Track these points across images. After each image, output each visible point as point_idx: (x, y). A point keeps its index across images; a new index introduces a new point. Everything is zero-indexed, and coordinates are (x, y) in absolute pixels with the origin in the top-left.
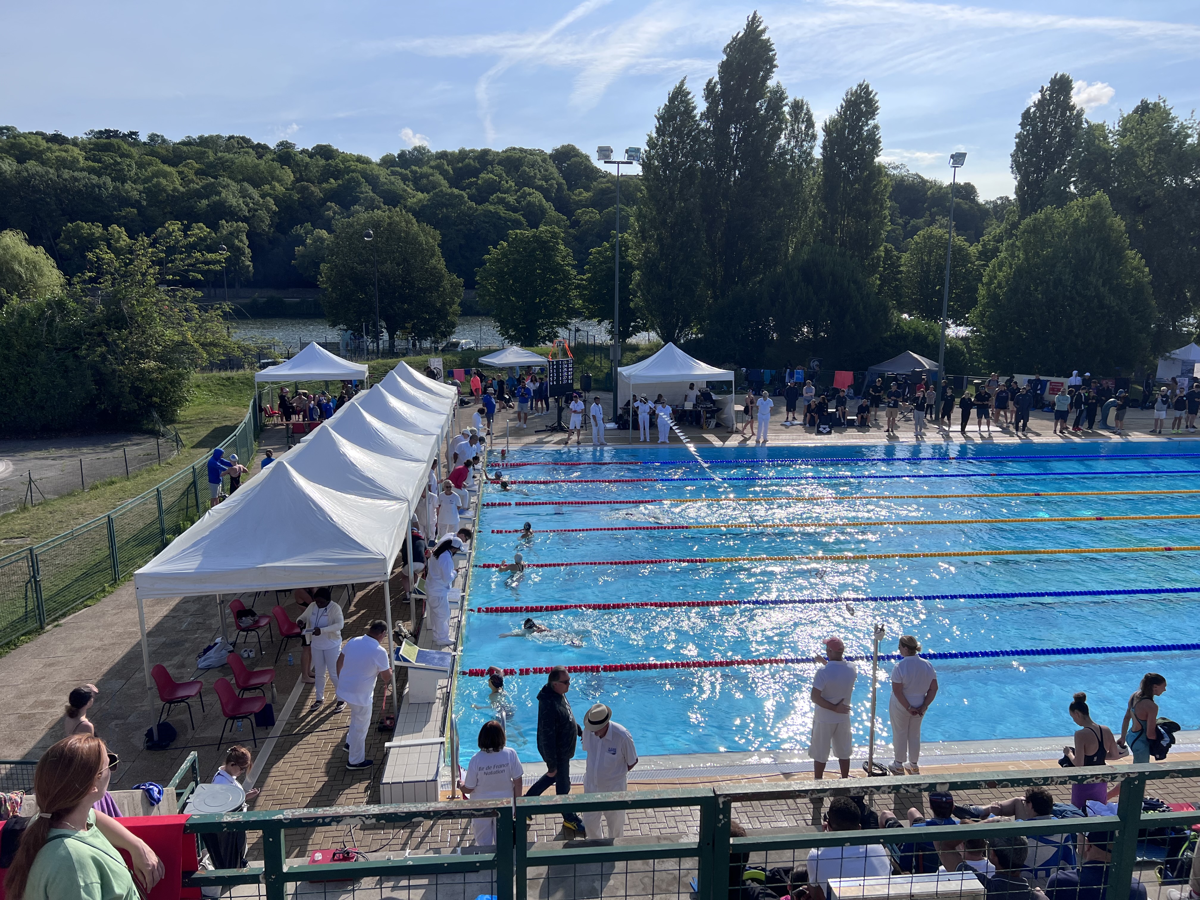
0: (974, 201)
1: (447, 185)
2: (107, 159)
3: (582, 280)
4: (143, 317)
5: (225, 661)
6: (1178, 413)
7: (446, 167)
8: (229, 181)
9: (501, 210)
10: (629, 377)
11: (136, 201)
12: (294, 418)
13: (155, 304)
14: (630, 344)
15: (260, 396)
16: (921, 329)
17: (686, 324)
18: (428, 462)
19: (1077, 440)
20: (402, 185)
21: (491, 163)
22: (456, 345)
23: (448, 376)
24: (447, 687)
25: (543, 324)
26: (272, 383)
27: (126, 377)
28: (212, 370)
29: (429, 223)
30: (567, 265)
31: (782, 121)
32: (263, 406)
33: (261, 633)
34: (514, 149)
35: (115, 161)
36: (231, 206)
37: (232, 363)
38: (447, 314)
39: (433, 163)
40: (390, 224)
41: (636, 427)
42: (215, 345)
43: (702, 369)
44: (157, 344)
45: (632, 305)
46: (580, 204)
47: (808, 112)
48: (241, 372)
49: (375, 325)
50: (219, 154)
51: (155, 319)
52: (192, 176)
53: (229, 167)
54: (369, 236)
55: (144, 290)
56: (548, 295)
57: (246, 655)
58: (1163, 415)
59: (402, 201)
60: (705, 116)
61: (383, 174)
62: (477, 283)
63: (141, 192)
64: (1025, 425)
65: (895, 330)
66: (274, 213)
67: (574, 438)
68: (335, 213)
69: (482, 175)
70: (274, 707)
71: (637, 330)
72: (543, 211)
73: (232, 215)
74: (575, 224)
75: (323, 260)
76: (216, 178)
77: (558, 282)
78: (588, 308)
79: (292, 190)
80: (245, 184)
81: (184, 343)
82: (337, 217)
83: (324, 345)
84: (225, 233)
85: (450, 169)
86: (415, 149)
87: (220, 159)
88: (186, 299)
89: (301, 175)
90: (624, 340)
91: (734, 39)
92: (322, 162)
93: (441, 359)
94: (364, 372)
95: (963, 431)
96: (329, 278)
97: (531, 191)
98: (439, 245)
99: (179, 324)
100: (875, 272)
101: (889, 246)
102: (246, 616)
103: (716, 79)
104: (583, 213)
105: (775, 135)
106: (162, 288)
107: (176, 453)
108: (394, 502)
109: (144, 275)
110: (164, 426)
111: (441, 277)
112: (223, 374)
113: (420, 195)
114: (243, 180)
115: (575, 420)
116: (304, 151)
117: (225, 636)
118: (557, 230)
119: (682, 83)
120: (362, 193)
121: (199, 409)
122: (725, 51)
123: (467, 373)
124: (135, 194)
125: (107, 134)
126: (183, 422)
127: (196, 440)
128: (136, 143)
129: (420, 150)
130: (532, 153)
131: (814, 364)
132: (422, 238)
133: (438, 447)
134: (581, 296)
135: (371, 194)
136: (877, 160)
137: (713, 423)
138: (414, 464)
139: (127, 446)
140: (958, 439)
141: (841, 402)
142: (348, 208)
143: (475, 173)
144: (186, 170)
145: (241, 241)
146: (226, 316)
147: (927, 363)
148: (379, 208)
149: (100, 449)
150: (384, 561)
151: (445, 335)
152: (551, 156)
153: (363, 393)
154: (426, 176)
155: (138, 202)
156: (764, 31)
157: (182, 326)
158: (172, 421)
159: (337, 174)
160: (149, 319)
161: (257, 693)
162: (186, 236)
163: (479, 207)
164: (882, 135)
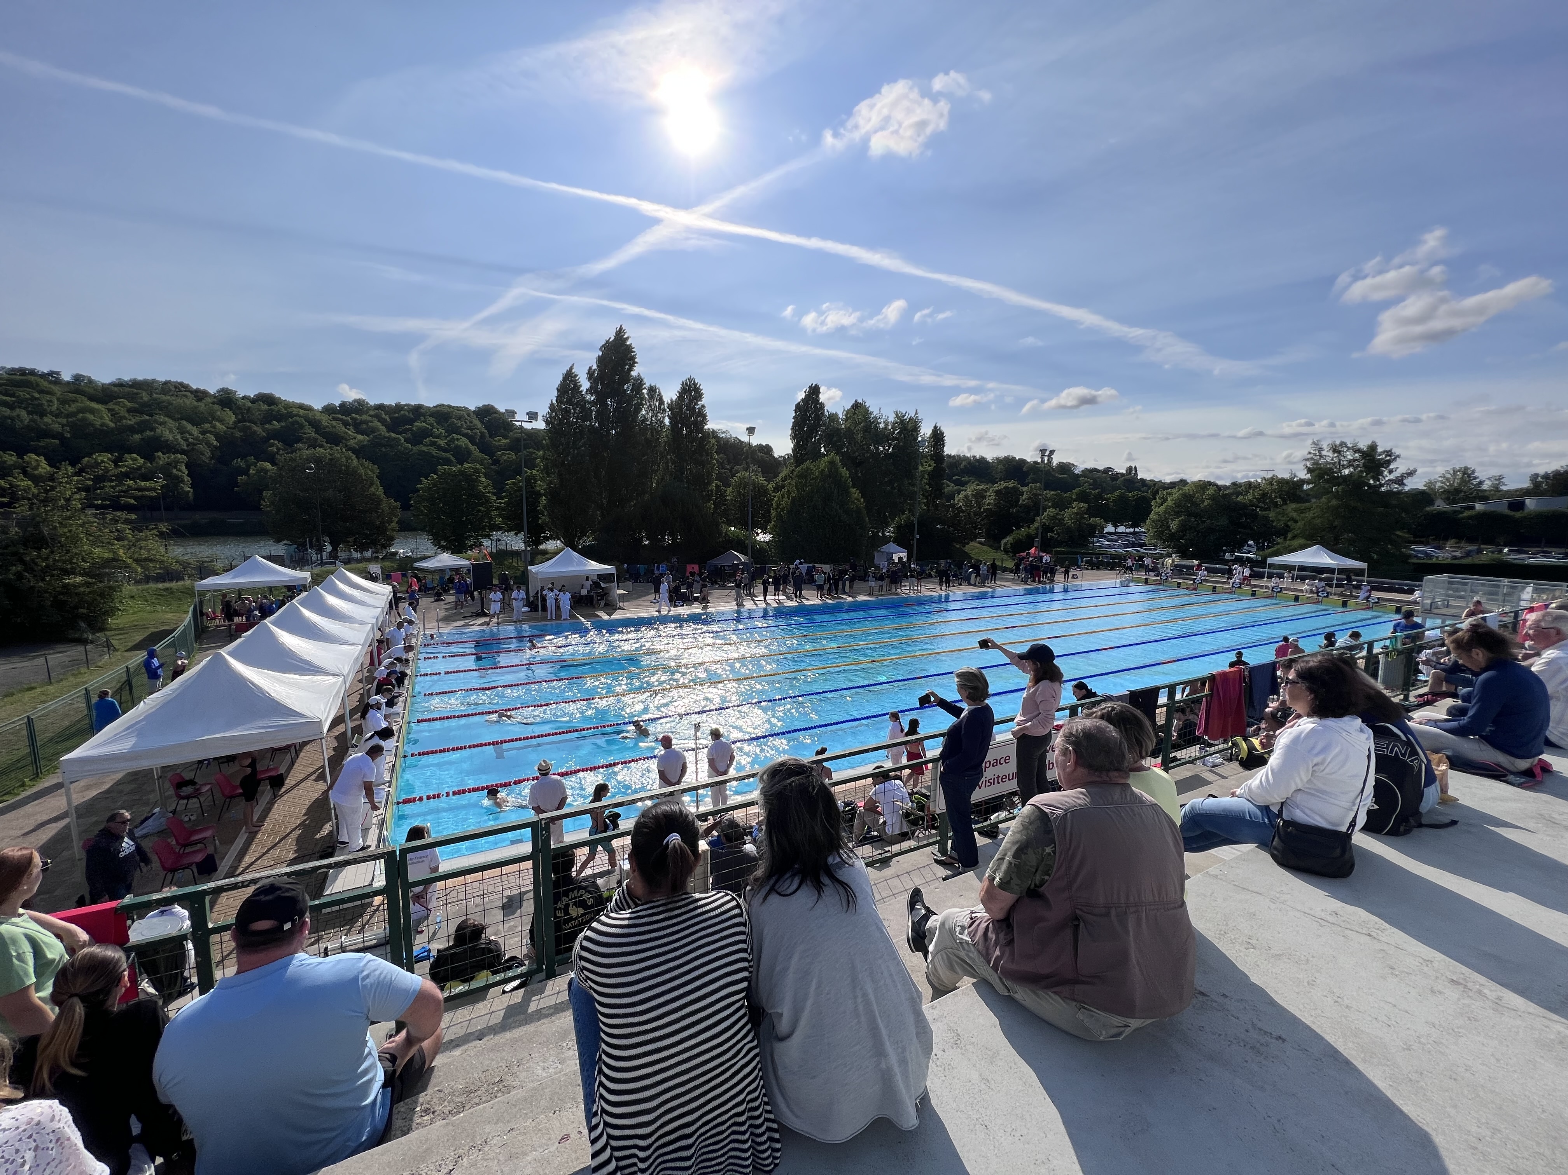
0: (772, 456)
1: (385, 430)
2: (22, 393)
3: (501, 503)
4: (67, 537)
5: (165, 827)
6: (881, 583)
7: (384, 416)
8: (166, 419)
9: (434, 451)
10: (537, 573)
11: (58, 433)
12: (237, 620)
13: (81, 526)
14: (542, 550)
15: (201, 603)
16: (741, 536)
17: (584, 534)
18: (362, 646)
19: (829, 601)
20: (344, 429)
21: (424, 415)
22: (395, 553)
23: (387, 578)
25: (470, 536)
26: (214, 591)
27: (46, 592)
28: (148, 582)
29: (368, 459)
30: (489, 492)
31: (642, 399)
32: (204, 611)
33: (202, 799)
34: (443, 405)
35: (32, 396)
36: (167, 440)
37: (169, 575)
38: (386, 530)
39: (372, 413)
40: (330, 460)
41: (544, 608)
42: (151, 561)
43: (593, 566)
44: (84, 561)
45: (540, 521)
46: (500, 448)
47: (659, 394)
48: (180, 583)
49: (318, 540)
50: (155, 396)
51: (81, 539)
52: (123, 412)
53: (167, 407)
54: (311, 468)
55: (68, 514)
56: (473, 514)
57: (186, 819)
58: (873, 584)
59: (344, 441)
60: (590, 391)
61: (325, 420)
62: (411, 506)
63: (63, 425)
64: (801, 593)
65: (725, 537)
66: (216, 447)
67: (495, 620)
68: (278, 449)
69: (416, 424)
70: (216, 857)
71: (547, 539)
72: (469, 453)
73: (168, 448)
74: (496, 462)
75: (266, 487)
76: (152, 416)
77: (481, 505)
78: (506, 524)
79: (234, 428)
80: (184, 423)
81: (114, 560)
82: (281, 452)
83: (269, 558)
84: (161, 463)
85: (387, 417)
86: (355, 401)
87: (155, 399)
88: (117, 521)
89: (243, 416)
90: (537, 547)
91: (607, 342)
92: (265, 407)
93: (379, 566)
94: (306, 579)
95: (765, 600)
96: (272, 503)
97: (459, 437)
98: (377, 477)
99: (109, 543)
100: (710, 500)
101: (719, 483)
102: (185, 786)
103: (595, 367)
104: (503, 454)
105: (638, 409)
106: (89, 512)
107: (107, 657)
108: (331, 677)
109: (68, 500)
110: (93, 634)
111: (379, 502)
112: (161, 585)
113: (360, 437)
114: (182, 419)
115: (495, 607)
116: (244, 398)
117: (164, 806)
118: (478, 466)
119: (571, 368)
120: (305, 433)
121: (134, 617)
122: (601, 349)
123: (404, 575)
124: (57, 427)
125: (22, 371)
126: (115, 630)
127: (130, 644)
128: (58, 382)
129: (360, 403)
130: (458, 409)
131: (674, 560)
132: (362, 471)
133: (373, 634)
134: (500, 515)
135: (313, 434)
136: (706, 427)
137: (603, 603)
138: (350, 648)
139: (49, 654)
140: (762, 605)
141: (690, 586)
142: (291, 446)
143: (411, 422)
144: (117, 408)
145: (180, 470)
146: (162, 535)
147: (743, 558)
148: (321, 446)
149: (15, 659)
150: (320, 723)
151: (384, 546)
152: (474, 412)
153: (304, 594)
154: (366, 422)
155: (62, 434)
156: (627, 338)
157: (113, 545)
158: (102, 629)
159: (280, 418)
160: (75, 540)
161: (199, 846)
162: (116, 466)
163: (414, 448)
164: (708, 411)
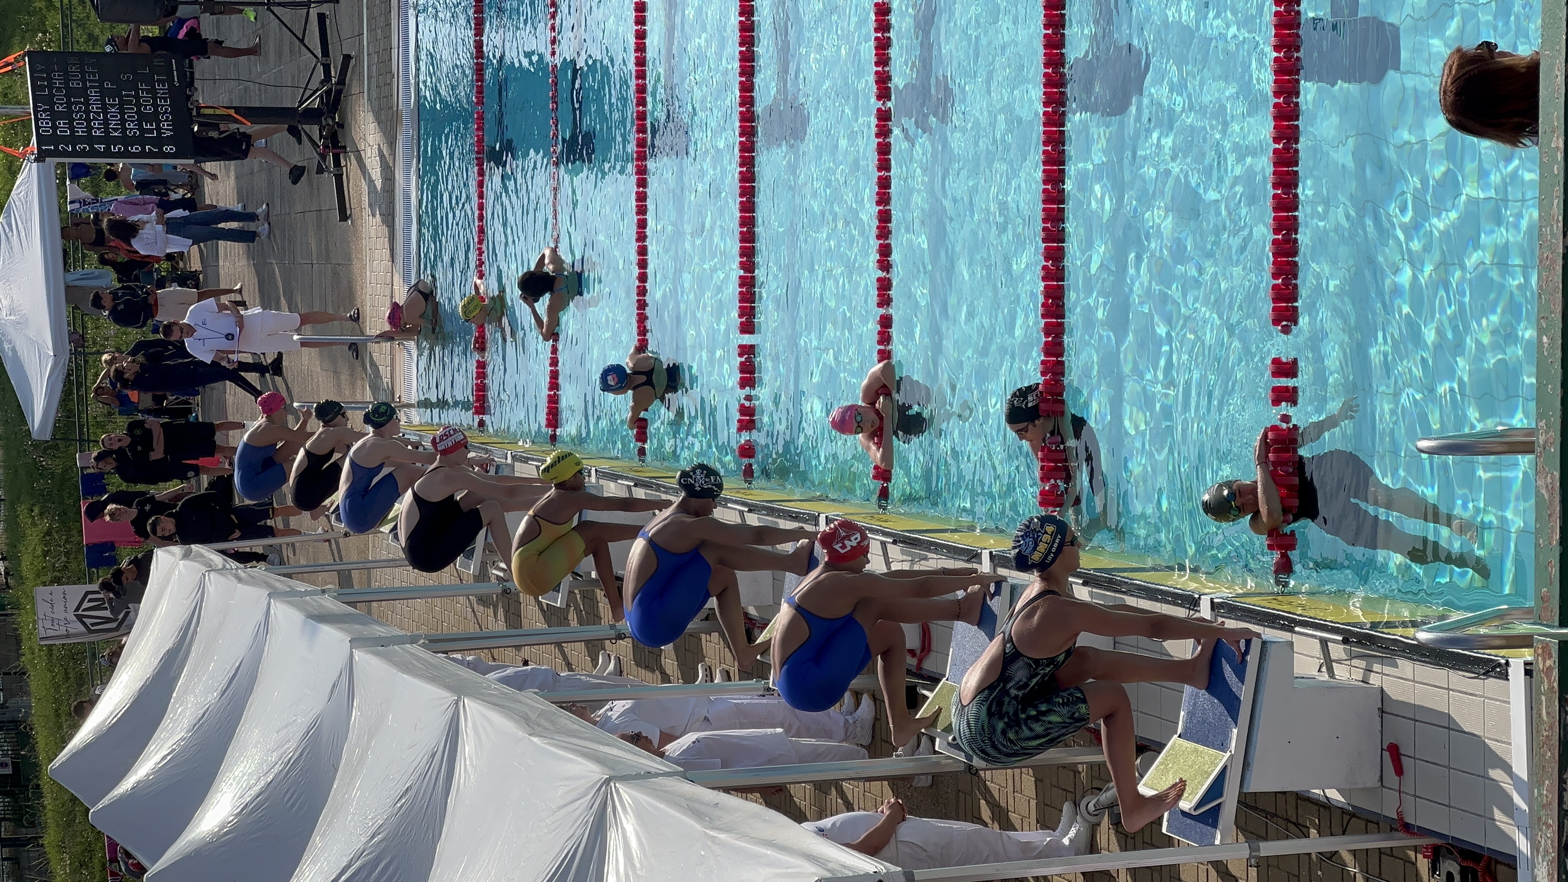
18: (460, 690)
24: (1324, 643)
93: (42, 592)
108: (614, 840)
133: (399, 641)
138: (467, 748)
